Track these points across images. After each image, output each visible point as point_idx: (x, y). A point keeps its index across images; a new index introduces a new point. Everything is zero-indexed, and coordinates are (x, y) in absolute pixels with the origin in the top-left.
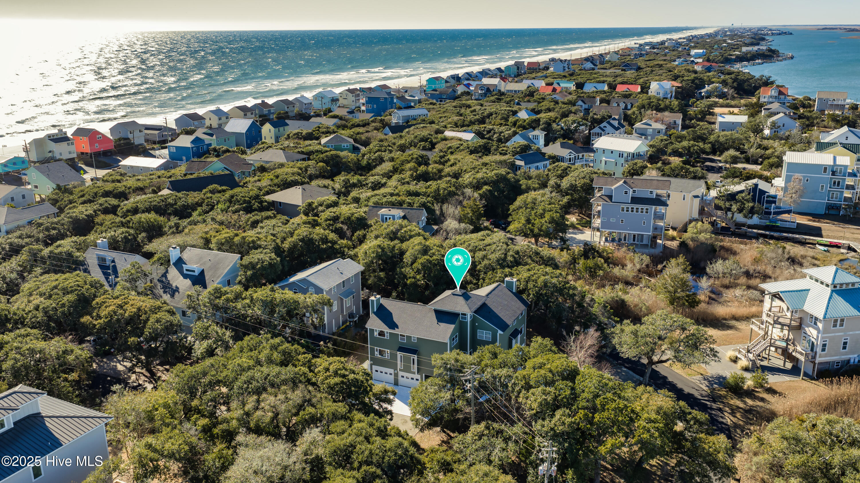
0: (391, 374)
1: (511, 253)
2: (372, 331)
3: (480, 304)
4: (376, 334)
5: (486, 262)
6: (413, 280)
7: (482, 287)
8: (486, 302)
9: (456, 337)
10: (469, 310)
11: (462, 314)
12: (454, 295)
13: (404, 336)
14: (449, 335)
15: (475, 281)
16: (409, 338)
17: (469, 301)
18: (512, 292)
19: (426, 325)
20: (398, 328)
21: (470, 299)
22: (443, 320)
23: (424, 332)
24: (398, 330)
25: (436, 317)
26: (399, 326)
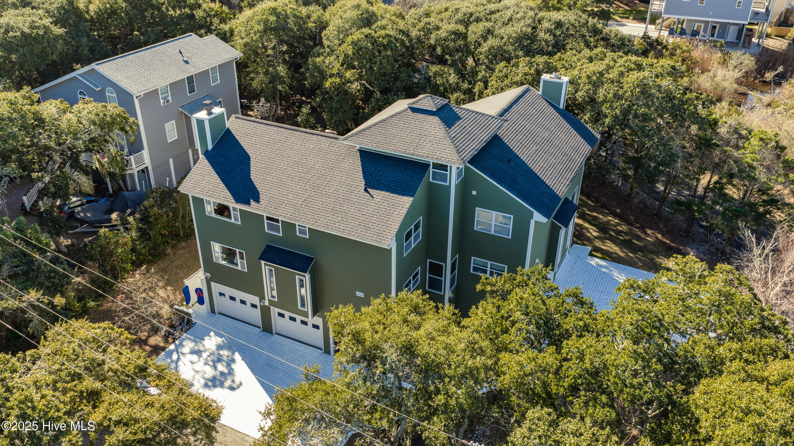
0: (254, 306)
1: (546, 25)
2: (199, 202)
3: (485, 137)
4: (209, 209)
5: (492, 42)
6: (338, 80)
7: (480, 97)
8: (500, 133)
9: (417, 227)
10: (455, 157)
11: (436, 166)
12: (414, 110)
13: (277, 221)
14: (395, 228)
15: (465, 86)
16: (289, 227)
17: (456, 128)
18: (556, 108)
19: (335, 192)
20: (259, 199)
21: (459, 123)
22: (383, 182)
23: (328, 215)
24: (258, 205)
25: (363, 171)
26: (261, 193)
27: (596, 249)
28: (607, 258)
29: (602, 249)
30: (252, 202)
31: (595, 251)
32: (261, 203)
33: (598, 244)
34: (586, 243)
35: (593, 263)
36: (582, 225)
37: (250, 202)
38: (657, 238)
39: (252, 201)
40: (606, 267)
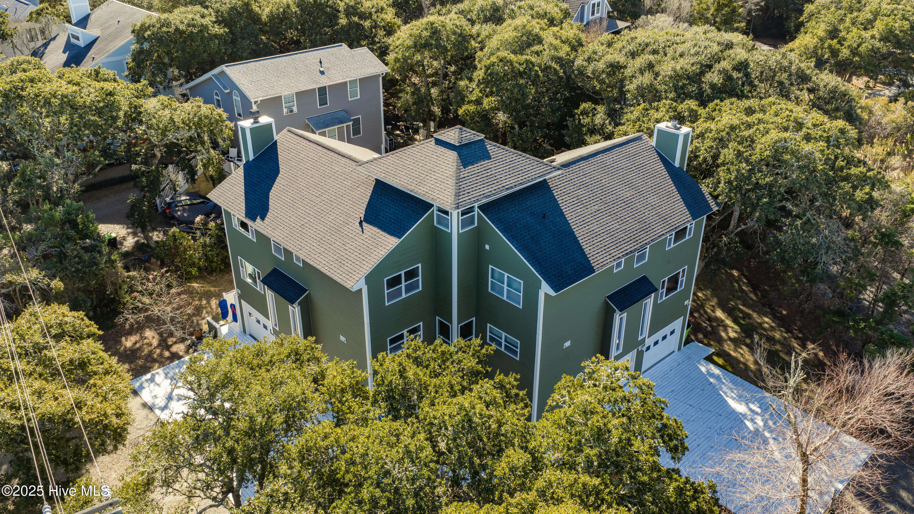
4: (235, 221)
8: (552, 183)
9: (411, 274)
10: (451, 200)
12: (438, 142)
17: (475, 168)
19: (332, 221)
20: (265, 216)
21: (483, 163)
22: (380, 218)
23: (314, 244)
24: (261, 223)
25: (369, 203)
26: (270, 211)
27: (722, 354)
28: (728, 367)
29: (729, 355)
30: (258, 220)
31: (718, 355)
32: (265, 221)
33: (728, 347)
34: (712, 343)
35: (703, 369)
36: (723, 321)
37: (256, 218)
38: (816, 355)
39: (258, 217)
40: (718, 378)
